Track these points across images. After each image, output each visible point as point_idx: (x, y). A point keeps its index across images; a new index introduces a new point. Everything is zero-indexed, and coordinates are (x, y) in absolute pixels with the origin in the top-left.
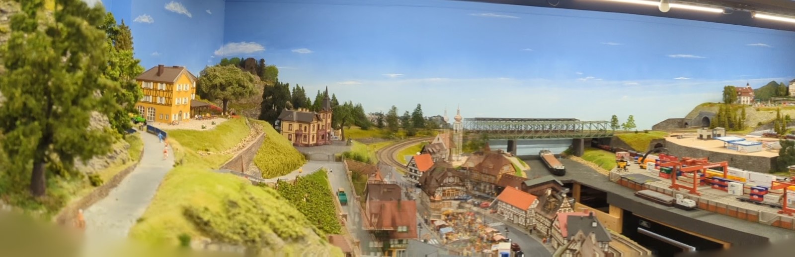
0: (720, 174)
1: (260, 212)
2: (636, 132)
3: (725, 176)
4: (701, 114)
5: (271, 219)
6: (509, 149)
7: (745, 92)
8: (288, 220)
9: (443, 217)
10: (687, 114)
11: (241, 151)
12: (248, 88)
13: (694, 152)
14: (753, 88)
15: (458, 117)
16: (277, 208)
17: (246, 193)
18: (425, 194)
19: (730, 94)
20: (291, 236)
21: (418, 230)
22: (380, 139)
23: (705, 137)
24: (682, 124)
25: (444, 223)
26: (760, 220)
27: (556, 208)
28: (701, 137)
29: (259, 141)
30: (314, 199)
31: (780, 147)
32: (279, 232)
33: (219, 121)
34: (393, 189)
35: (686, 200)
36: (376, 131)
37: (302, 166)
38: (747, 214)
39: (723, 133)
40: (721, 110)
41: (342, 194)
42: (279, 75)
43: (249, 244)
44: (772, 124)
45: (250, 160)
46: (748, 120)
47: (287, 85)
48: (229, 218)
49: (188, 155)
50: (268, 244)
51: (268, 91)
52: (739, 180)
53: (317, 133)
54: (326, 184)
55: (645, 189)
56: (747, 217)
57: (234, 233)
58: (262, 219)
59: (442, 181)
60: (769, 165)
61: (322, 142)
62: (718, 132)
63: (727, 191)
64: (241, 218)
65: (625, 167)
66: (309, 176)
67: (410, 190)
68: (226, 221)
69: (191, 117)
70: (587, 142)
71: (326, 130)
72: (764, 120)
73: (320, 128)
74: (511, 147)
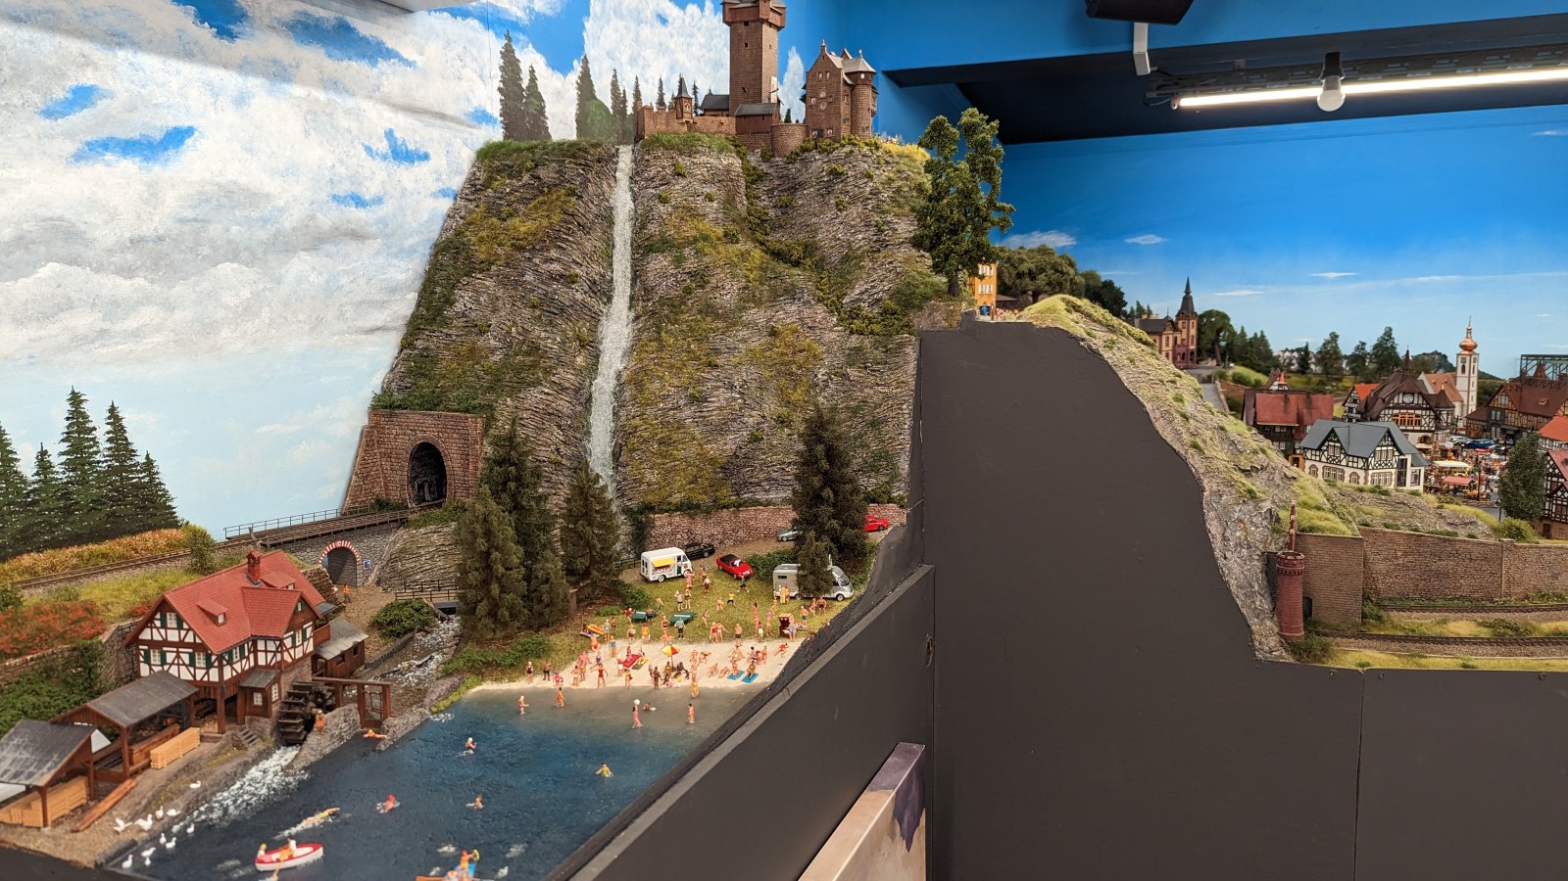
15: (1469, 343)
53: (1174, 350)
71: (1187, 346)
73: (1179, 342)
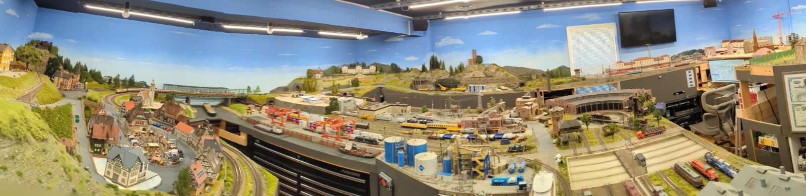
0: (296, 115)
1: (28, 125)
2: (260, 94)
3: (299, 117)
4: (295, 84)
5: (32, 130)
6: (187, 102)
7: (318, 72)
8: (41, 130)
9: (134, 134)
10: (289, 83)
11: (30, 91)
12: (39, 58)
13: (287, 104)
14: (323, 70)
15: (153, 83)
16: (37, 124)
17: (23, 115)
18: (127, 122)
19: (311, 74)
20: (40, 138)
21: (119, 140)
22: (108, 90)
23: (295, 96)
24: (286, 89)
25: (134, 137)
26: (313, 140)
27: (202, 134)
28: (293, 96)
29: (41, 86)
30: (63, 118)
31: (330, 101)
32: (35, 136)
33: (23, 73)
34: (110, 119)
35: (278, 130)
36: (107, 85)
37: (60, 100)
38: (306, 137)
39: (304, 94)
40: (305, 82)
41: (77, 116)
42: (59, 51)
43: (18, 140)
44: (330, 89)
45: (34, 95)
46: (318, 87)
47: (62, 57)
48: (11, 127)
49: (3, 90)
50: (27, 141)
51: (51, 60)
52: (305, 119)
53: (71, 85)
54: (71, 111)
55: (259, 124)
56: (307, 139)
57: (11, 135)
58: (27, 129)
59: (136, 116)
60: (324, 111)
61: (73, 89)
62: (302, 94)
63: (299, 124)
64: (17, 128)
65: (251, 113)
66: (63, 106)
67: (120, 119)
68: (9, 129)
69: (10, 70)
70: (232, 100)
71: (76, 83)
72: (327, 86)
73: (73, 82)
74: (187, 101)
